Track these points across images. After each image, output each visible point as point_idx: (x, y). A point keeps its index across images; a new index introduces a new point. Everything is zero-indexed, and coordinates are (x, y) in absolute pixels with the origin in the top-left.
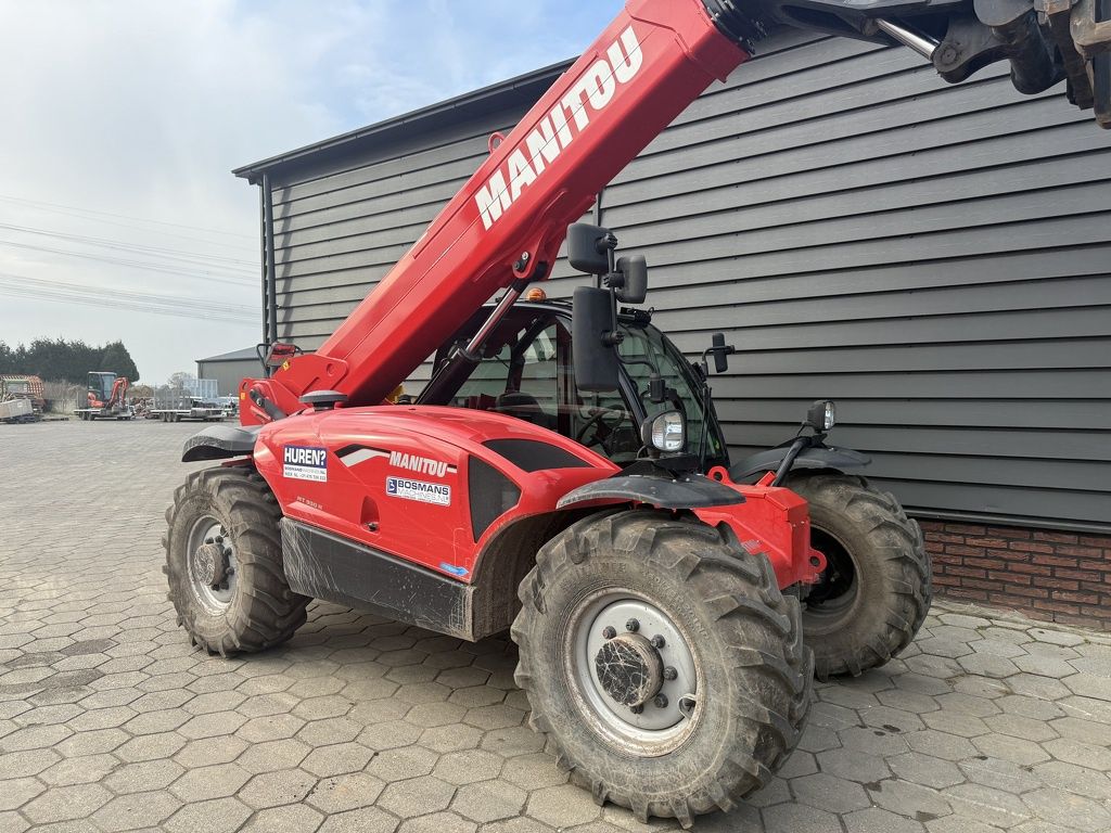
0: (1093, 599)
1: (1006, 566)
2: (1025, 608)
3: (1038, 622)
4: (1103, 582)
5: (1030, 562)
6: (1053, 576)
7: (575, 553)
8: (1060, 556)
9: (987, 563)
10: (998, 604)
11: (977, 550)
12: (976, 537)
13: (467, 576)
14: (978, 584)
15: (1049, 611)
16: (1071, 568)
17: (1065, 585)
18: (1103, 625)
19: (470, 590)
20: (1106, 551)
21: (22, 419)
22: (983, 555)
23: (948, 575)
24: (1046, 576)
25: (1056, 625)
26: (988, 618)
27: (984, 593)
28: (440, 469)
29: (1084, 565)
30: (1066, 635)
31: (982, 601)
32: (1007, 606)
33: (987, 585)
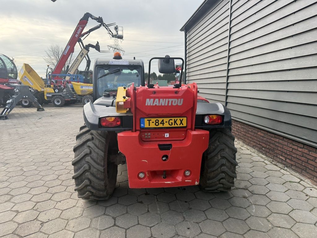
1: (308, 161)
2: (312, 179)
3: (314, 186)
9: (303, 159)
10: (304, 175)
11: (301, 153)
12: (301, 148)
14: (300, 166)
22: (302, 155)
23: (292, 161)
27: (301, 170)
31: (300, 173)
32: (306, 176)
33: (302, 167)
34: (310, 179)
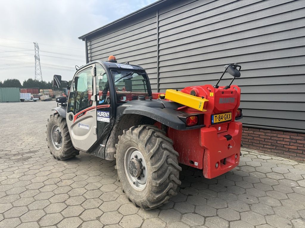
0: (274, 147)
1: (253, 138)
3: (260, 153)
4: (277, 143)
5: (259, 137)
6: (264, 141)
8: (267, 136)
9: (249, 137)
10: (251, 148)
11: (246, 134)
12: (246, 130)
14: (247, 143)
15: (263, 150)
16: (269, 139)
17: (267, 143)
18: (277, 154)
20: (278, 135)
21: (47, 100)
22: (248, 135)
24: (263, 141)
25: (265, 154)
26: (249, 152)
27: (248, 145)
29: (272, 138)
30: (267, 157)
31: (247, 148)
32: (253, 149)
33: (248, 143)
34: (257, 149)
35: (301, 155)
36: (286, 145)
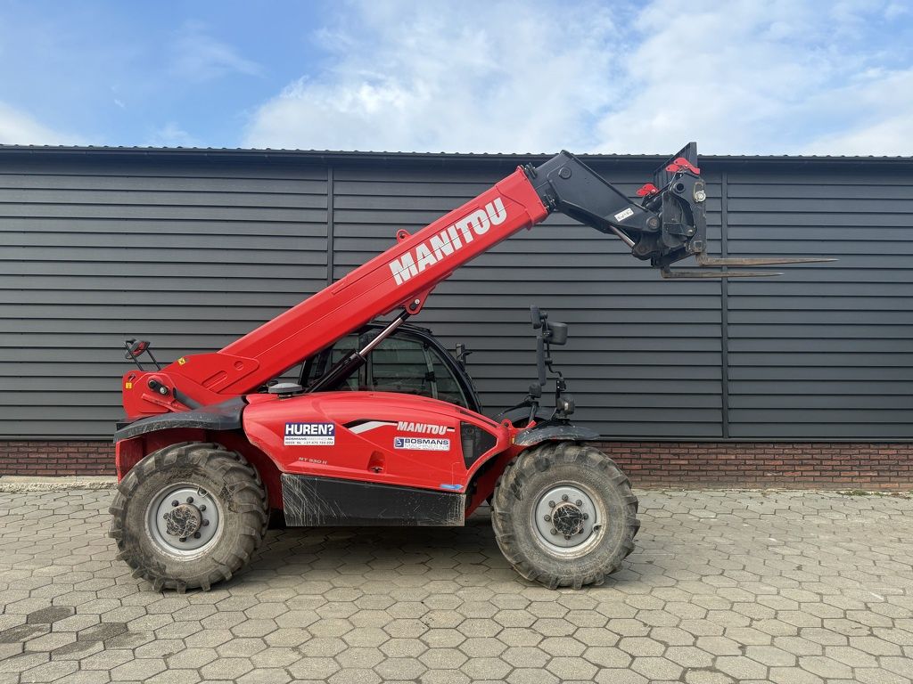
7: (541, 467)
13: (462, 489)
19: (465, 496)
28: (442, 430)
35: (648, 478)
36: (626, 464)
